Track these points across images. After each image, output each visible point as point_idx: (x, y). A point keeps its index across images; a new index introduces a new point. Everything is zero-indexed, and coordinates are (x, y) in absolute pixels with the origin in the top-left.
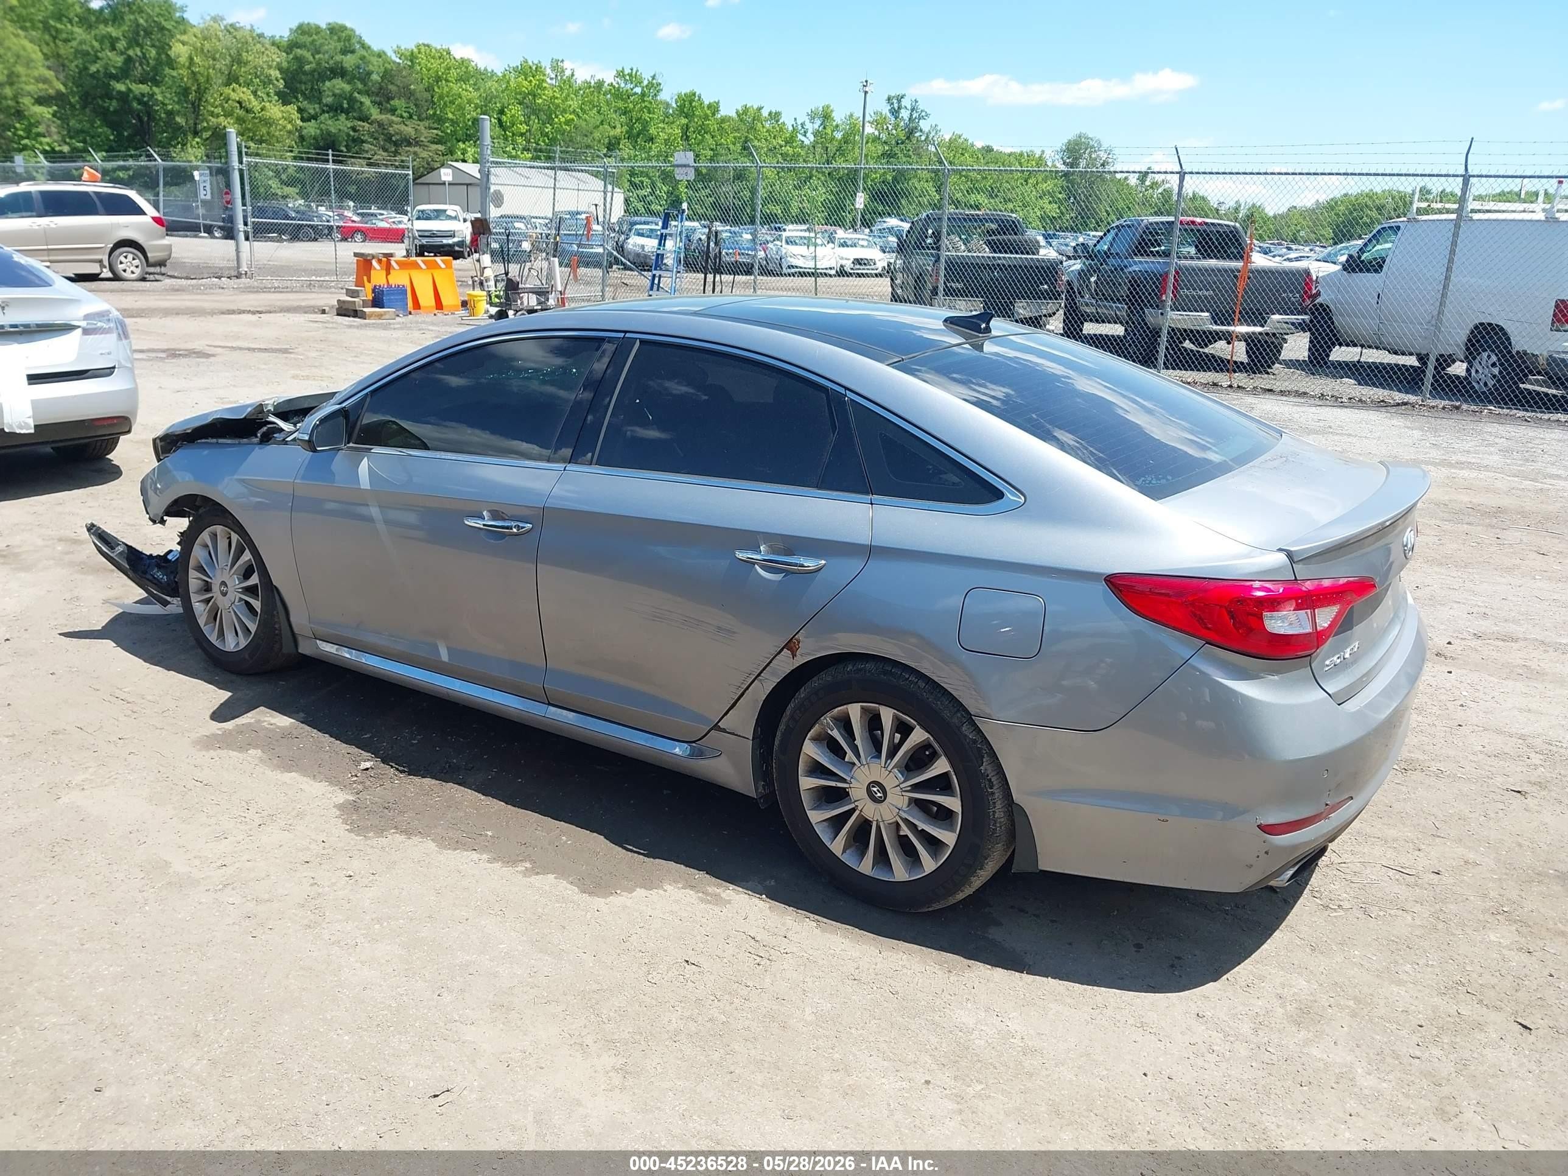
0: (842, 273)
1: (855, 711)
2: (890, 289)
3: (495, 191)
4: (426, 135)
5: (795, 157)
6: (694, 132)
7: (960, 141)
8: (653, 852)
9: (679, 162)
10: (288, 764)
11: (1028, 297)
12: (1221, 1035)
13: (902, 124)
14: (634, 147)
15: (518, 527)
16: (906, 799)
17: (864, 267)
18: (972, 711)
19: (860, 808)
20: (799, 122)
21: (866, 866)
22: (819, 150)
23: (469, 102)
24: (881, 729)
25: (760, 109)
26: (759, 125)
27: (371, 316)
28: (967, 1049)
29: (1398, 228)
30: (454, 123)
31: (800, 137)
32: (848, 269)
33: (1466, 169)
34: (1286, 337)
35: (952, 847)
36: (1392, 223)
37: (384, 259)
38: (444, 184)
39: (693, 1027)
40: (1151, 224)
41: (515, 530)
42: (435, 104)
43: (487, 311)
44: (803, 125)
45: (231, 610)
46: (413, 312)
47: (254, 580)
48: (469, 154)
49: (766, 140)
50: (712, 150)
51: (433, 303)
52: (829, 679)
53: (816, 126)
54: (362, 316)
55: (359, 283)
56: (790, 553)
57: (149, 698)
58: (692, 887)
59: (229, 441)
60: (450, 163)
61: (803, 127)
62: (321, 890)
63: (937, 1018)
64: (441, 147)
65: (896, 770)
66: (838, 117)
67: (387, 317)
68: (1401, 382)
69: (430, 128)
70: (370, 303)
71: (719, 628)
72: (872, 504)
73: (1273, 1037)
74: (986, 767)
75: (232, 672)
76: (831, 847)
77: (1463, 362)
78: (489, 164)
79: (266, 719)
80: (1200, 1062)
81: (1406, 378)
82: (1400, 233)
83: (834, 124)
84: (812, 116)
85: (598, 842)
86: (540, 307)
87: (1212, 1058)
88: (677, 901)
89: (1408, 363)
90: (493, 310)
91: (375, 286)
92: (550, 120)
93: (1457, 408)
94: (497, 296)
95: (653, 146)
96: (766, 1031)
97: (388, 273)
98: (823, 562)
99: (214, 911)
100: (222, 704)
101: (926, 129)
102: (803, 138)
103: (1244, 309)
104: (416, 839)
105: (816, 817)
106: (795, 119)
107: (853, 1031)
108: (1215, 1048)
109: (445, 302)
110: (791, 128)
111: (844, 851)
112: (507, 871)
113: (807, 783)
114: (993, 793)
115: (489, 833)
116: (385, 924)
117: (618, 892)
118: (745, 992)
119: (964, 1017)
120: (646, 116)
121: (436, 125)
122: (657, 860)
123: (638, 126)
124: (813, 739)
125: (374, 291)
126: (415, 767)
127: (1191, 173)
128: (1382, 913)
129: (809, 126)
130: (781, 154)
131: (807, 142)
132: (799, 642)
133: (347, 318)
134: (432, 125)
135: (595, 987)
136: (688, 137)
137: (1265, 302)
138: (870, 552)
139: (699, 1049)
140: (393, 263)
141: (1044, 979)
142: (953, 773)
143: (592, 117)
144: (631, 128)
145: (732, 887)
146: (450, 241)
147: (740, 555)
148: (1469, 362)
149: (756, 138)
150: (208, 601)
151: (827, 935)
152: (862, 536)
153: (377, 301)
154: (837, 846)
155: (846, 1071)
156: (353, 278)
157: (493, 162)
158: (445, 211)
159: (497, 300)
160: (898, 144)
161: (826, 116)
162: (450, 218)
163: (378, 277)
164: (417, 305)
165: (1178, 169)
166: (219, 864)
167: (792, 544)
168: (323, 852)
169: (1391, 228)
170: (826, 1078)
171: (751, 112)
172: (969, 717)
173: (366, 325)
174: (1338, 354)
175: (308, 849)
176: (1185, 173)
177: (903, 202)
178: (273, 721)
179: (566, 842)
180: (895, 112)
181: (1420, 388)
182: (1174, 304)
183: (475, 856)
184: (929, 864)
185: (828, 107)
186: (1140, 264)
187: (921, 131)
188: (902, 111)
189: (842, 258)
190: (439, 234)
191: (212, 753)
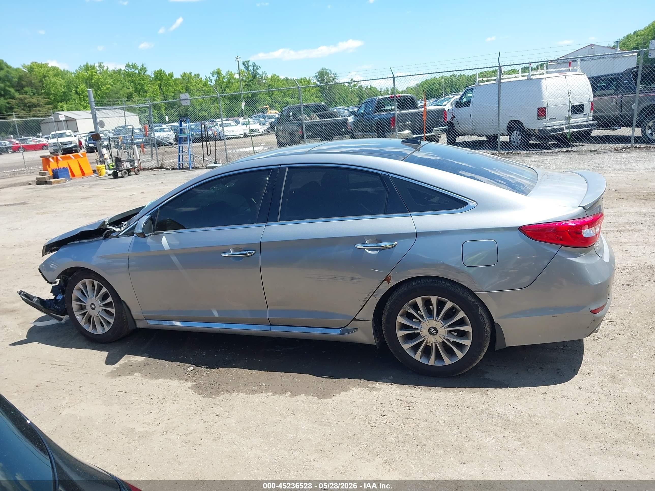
0: (246, 136)
1: (419, 300)
2: (276, 139)
3: (100, 121)
4: (42, 101)
5: (209, 92)
6: (164, 86)
7: (276, 77)
8: (337, 376)
9: (183, 98)
10: (157, 376)
11: (339, 135)
12: (592, 393)
13: (251, 73)
14: (139, 96)
15: (250, 253)
16: (447, 331)
17: (255, 132)
18: (473, 290)
19: (426, 339)
20: (208, 77)
21: (432, 362)
22: (218, 88)
23: (61, 85)
24: (432, 305)
25: (191, 73)
26: (192, 80)
27: (54, 182)
28: (509, 421)
29: (473, 89)
30: (55, 95)
31: (209, 83)
32: (248, 134)
33: (499, 64)
34: (440, 136)
35: (469, 346)
36: (470, 87)
37: (55, 157)
38: (61, 121)
39: (402, 439)
40: (380, 99)
41: (249, 255)
42: (44, 87)
43: (107, 173)
44: (209, 78)
45: (98, 315)
46: (72, 178)
47: (110, 299)
48: (65, 107)
49: (195, 86)
50: (173, 93)
51: (80, 173)
52: (406, 289)
53: (215, 78)
54: (50, 183)
55: (45, 169)
56: (380, 242)
57: (71, 362)
58: (362, 386)
59: (86, 241)
60: (56, 112)
61: (210, 79)
62: (209, 424)
63: (489, 412)
64: (50, 106)
65: (440, 321)
66: (224, 73)
67: (62, 182)
68: (490, 146)
69: (44, 98)
70: (52, 177)
71: (352, 278)
72: (411, 216)
73: (610, 389)
74: (481, 311)
75: (102, 343)
76: (415, 358)
77: (507, 136)
78: (95, 110)
79: (132, 359)
80: (592, 404)
81: (491, 145)
82: (474, 91)
83: (223, 76)
84: (213, 74)
85: (310, 378)
86: (131, 167)
87: (595, 402)
88: (360, 393)
89: (483, 139)
90: (111, 172)
91: (53, 169)
92: (99, 89)
93: (512, 153)
94: (112, 166)
95: (147, 95)
96: (431, 433)
97: (58, 163)
98: (396, 243)
99: (169, 443)
100: (107, 358)
101: (261, 73)
102: (211, 83)
103: (427, 127)
104: (235, 394)
105: (406, 347)
106: (206, 76)
107: (463, 425)
108: (594, 398)
109: (85, 172)
110: (205, 80)
111: (421, 358)
112: (282, 397)
113: (400, 334)
114: (485, 321)
115: (264, 384)
116: (248, 431)
117: (335, 395)
118: (412, 421)
119: (499, 409)
120: (142, 82)
121: (47, 97)
122: (341, 379)
123: (139, 87)
124: (401, 316)
125: (53, 171)
126: (212, 365)
127: (397, 77)
128: (614, 337)
129: (212, 78)
130: (203, 91)
131: (212, 85)
132: (391, 277)
133: (43, 185)
134: (45, 97)
135: (353, 434)
136: (161, 89)
137: (432, 123)
138: (416, 235)
139: (411, 447)
140: (59, 158)
141: (517, 388)
142: (466, 317)
143: (119, 85)
144: (136, 88)
145: (378, 383)
146: (70, 146)
147: (357, 246)
148: (510, 136)
149: (191, 86)
150: (84, 314)
151: (427, 392)
152: (412, 230)
153: (55, 176)
154: (418, 357)
155: (472, 440)
156: (41, 167)
157: (96, 109)
158: (65, 133)
159: (112, 167)
160: (250, 81)
161: (218, 73)
162: (68, 136)
163: (53, 165)
164: (73, 175)
165: (392, 76)
166: (156, 423)
167: (380, 238)
168: (198, 408)
169: (470, 89)
170: (466, 445)
171: (187, 75)
172: (472, 293)
173: (54, 187)
174: (459, 139)
175: (191, 409)
176: (395, 77)
177: (258, 105)
178: (136, 359)
179: (298, 380)
180: (247, 68)
181: (497, 147)
182: (399, 129)
183: (265, 394)
184: (460, 355)
185: (219, 69)
186: (379, 115)
187: (259, 74)
188: (250, 67)
189: (245, 130)
190: (64, 143)
191: (118, 379)
